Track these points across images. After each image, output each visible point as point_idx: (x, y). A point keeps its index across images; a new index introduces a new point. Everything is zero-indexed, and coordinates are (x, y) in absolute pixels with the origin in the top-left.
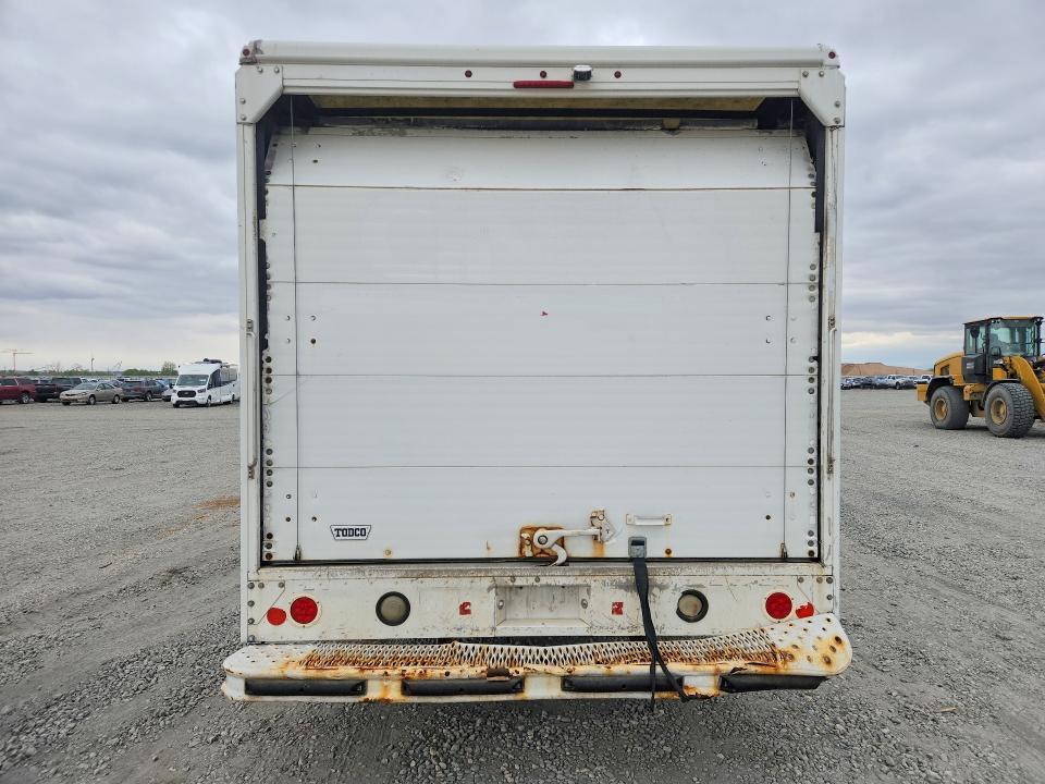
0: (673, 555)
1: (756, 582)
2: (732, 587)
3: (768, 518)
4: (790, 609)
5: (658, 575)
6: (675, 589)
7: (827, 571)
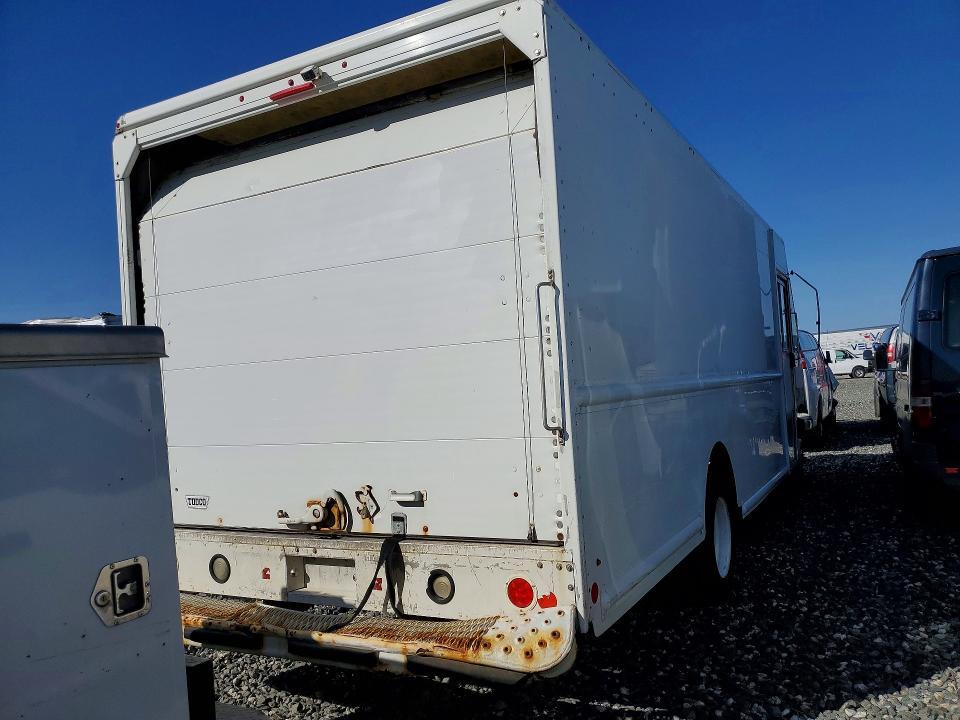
0: (429, 533)
1: (497, 565)
2: (475, 569)
3: (516, 495)
4: (530, 599)
5: (409, 552)
6: (425, 568)
7: (567, 557)
